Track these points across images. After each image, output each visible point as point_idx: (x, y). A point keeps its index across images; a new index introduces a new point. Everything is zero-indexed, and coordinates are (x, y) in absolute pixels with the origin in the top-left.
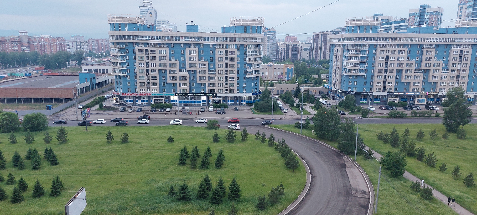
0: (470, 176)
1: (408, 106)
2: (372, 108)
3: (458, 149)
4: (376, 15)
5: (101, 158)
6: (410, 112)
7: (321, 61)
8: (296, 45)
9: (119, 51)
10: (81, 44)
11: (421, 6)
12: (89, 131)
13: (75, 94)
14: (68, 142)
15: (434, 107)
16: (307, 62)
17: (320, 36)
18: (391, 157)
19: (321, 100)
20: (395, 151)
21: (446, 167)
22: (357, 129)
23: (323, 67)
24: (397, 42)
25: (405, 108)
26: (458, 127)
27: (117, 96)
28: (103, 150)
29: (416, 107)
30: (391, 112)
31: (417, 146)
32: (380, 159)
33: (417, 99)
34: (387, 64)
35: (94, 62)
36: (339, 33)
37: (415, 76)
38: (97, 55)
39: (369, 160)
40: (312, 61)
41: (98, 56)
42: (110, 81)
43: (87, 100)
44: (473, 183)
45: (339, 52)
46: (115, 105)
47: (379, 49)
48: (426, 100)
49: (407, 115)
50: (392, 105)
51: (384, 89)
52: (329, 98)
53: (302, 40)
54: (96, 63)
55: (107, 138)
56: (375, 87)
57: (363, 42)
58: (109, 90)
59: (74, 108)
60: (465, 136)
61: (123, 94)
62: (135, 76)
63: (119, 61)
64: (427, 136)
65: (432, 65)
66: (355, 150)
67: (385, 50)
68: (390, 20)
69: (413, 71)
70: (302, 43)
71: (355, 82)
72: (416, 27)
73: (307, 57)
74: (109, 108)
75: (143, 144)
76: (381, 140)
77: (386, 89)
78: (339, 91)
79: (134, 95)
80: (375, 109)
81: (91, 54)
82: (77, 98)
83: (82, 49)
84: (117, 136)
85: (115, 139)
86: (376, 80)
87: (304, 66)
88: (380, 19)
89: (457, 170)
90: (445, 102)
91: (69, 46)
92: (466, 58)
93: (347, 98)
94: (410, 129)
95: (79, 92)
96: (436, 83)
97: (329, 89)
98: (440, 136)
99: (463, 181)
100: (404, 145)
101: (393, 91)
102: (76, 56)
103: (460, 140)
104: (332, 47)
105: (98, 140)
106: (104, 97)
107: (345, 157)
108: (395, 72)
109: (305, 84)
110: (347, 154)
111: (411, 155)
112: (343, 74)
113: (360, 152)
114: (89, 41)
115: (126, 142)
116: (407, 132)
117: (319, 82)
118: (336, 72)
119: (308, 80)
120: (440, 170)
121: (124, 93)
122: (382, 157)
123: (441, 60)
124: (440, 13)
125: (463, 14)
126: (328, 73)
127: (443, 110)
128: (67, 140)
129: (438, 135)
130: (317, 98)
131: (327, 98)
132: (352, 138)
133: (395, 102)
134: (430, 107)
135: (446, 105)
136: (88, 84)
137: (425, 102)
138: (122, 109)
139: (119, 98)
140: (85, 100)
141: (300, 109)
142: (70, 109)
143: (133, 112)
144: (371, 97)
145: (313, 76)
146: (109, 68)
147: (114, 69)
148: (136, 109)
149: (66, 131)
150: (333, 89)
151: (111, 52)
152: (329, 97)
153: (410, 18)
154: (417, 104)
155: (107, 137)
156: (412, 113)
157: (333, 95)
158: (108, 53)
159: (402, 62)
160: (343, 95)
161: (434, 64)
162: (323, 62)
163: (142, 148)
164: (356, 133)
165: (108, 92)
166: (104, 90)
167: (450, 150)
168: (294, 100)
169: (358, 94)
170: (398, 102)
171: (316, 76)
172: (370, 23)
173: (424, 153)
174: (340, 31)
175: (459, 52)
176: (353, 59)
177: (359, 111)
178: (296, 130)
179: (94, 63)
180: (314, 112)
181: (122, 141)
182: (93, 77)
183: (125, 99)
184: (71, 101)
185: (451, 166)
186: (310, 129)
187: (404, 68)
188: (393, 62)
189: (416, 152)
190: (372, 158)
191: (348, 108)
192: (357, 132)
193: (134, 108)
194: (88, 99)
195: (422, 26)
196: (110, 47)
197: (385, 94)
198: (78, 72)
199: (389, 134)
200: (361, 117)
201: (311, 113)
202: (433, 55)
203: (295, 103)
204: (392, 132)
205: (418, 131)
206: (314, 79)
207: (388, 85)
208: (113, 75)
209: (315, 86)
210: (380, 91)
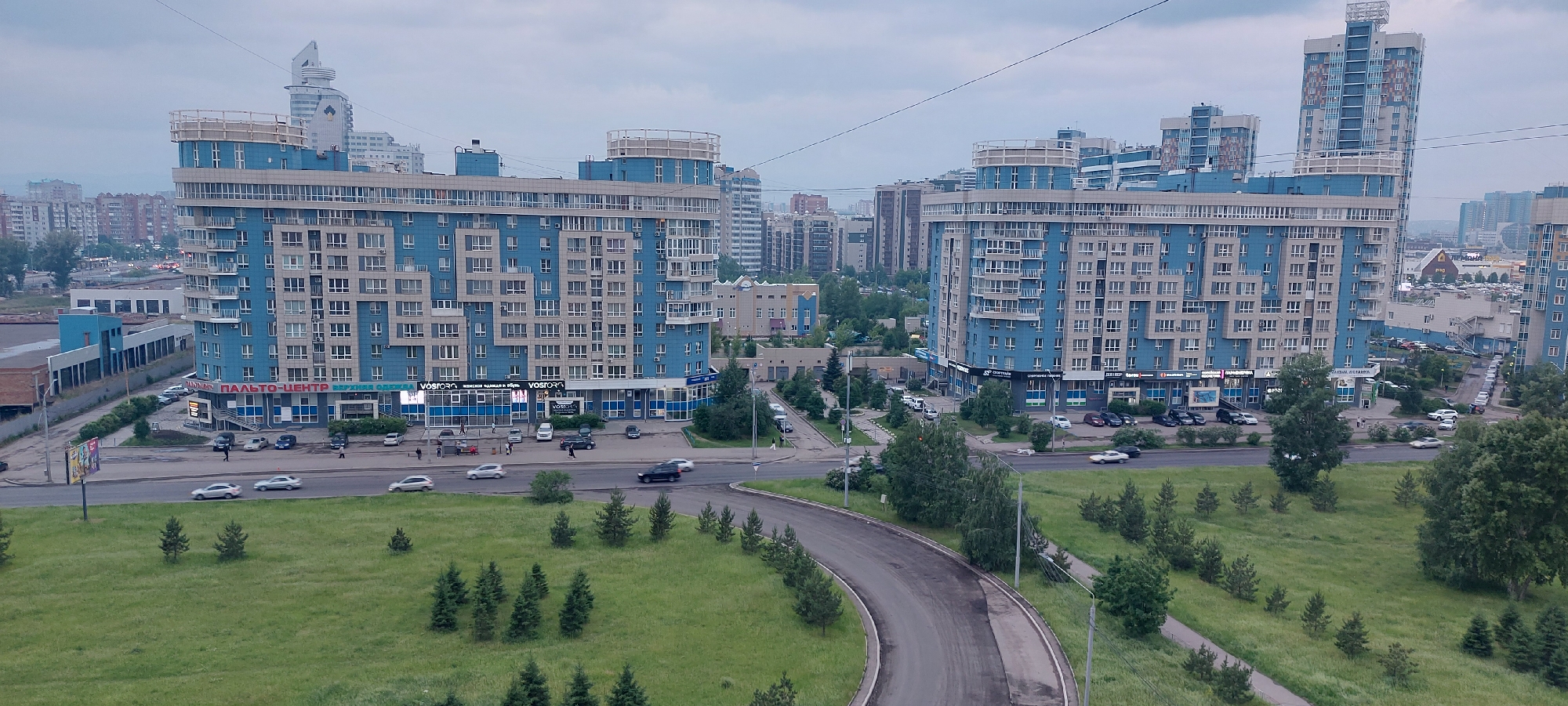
0: (1355, 623)
1: (1167, 414)
2: (1061, 419)
3: (1316, 543)
4: (1065, 135)
5: (139, 617)
6: (1173, 431)
7: (904, 275)
8: (825, 224)
9: (210, 238)
10: (70, 214)
11: (1195, 111)
12: (94, 521)
13: (42, 389)
14: (11, 564)
15: (1244, 414)
16: (862, 277)
17: (898, 197)
18: (1123, 574)
19: (906, 398)
20: (1134, 554)
21: (1286, 599)
22: (1020, 489)
23: (911, 295)
24: (1128, 218)
25: (1158, 420)
26: (1312, 474)
27: (203, 394)
28: (147, 588)
29: (1191, 416)
30: (1118, 434)
31: (1198, 538)
32: (1092, 581)
33: (1192, 390)
34: (1101, 285)
35: (118, 275)
36: (957, 187)
37: (1183, 322)
38: (130, 250)
39: (1059, 585)
40: (876, 276)
41: (133, 256)
42: (177, 344)
43: (87, 411)
44: (1364, 645)
45: (959, 247)
46: (194, 426)
47: (1077, 239)
48: (1218, 392)
49: (1167, 442)
50: (1121, 409)
51: (1096, 363)
52: (931, 391)
53: (845, 207)
54: (126, 280)
55: (165, 545)
56: (1069, 354)
57: (1029, 216)
58: (172, 375)
59: (37, 438)
60: (1333, 503)
61: (225, 389)
62: (271, 325)
63: (213, 270)
64: (1227, 505)
65: (1233, 289)
66: (1015, 554)
67: (1095, 240)
68: (1108, 151)
69: (1179, 307)
70: (843, 217)
71: (1008, 339)
72: (1183, 171)
73: (861, 264)
74: (172, 439)
75: (301, 563)
76: (1092, 520)
77: (1102, 361)
78: (961, 369)
79: (266, 391)
80: (1070, 425)
81: (106, 247)
82: (49, 404)
83: (72, 228)
84: (202, 538)
85: (194, 549)
86: (1071, 335)
87: (851, 292)
88: (1076, 149)
89: (1316, 606)
90: (1274, 401)
91: (19, 217)
92: (1327, 266)
93: (986, 392)
94: (1174, 485)
95: (56, 383)
96: (1246, 342)
97: (929, 363)
98: (1264, 502)
99: (1336, 640)
100: (1159, 534)
101: (1122, 366)
102: (49, 254)
103: (1319, 514)
104: (937, 232)
105: (127, 554)
106: (154, 398)
107: (985, 579)
108: (1126, 306)
109: (855, 349)
110: (991, 570)
111: (1183, 565)
112: (972, 315)
113: (1031, 562)
114: (98, 200)
115: (236, 557)
116: (1167, 494)
117: (896, 343)
118: (949, 311)
119: (864, 335)
120: (1269, 609)
121: (231, 385)
122: (1098, 574)
123: (1259, 272)
124: (1251, 133)
125: (1315, 136)
126: (927, 312)
127: (1271, 423)
128: (8, 557)
129: (1258, 502)
130: (893, 390)
131: (923, 390)
132: (1004, 515)
133: (1130, 400)
134: (1231, 414)
135: (1276, 407)
136: (92, 352)
137: (1217, 400)
138: (222, 439)
139: (208, 402)
140: (82, 412)
141: (843, 429)
142: (25, 443)
143: (262, 448)
144: (1057, 388)
145: (880, 321)
146: (176, 297)
147: (194, 302)
148: (274, 438)
149: (6, 525)
150: (943, 362)
151: (180, 242)
152: (933, 387)
153: (1166, 146)
154: (1193, 408)
155: (164, 541)
156: (1180, 436)
157: (942, 380)
158: (170, 242)
159: (1145, 279)
160: (975, 380)
161: (1239, 284)
162: (910, 277)
163: (293, 578)
164: (1016, 501)
165: (170, 380)
166: (154, 376)
167: (1294, 546)
168: (822, 400)
169: (1018, 377)
170: (1138, 402)
171: (890, 323)
172: (1048, 158)
173: (1220, 558)
174: (959, 182)
175: (1307, 249)
176: (1002, 268)
177: (1023, 431)
178: (832, 495)
179: (116, 279)
180: (884, 437)
181: (218, 553)
182: (113, 330)
183: (231, 404)
184: (28, 415)
185: (1300, 594)
186: (873, 492)
187: (1153, 298)
188: (1119, 278)
189: (1196, 556)
190: (1068, 580)
191: (991, 422)
192: (1020, 496)
193: (265, 436)
194: (91, 407)
195: (1201, 170)
196: (179, 224)
197: (1099, 376)
198: (56, 312)
199: (1114, 502)
200: (1031, 448)
201: (878, 439)
202: (1234, 260)
203: (825, 407)
204: (1122, 495)
205: (1201, 491)
206: (883, 330)
207: (1107, 349)
208: (187, 322)
209: (888, 353)
210: (1084, 369)
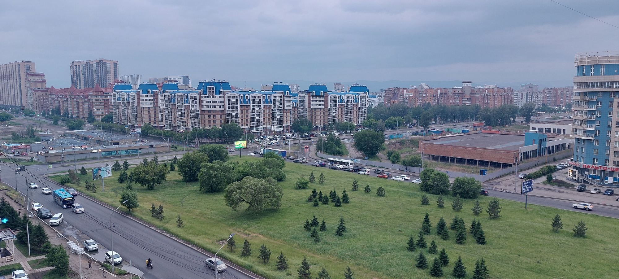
5: (540, 250)
9: (586, 104)
10: (533, 96)
12: (529, 210)
13: (516, 158)
14: (500, 218)
27: (575, 167)
28: (545, 239)
35: (547, 119)
38: (553, 109)
41: (554, 111)
42: (567, 146)
43: (531, 169)
46: (570, 180)
54: (550, 121)
55: (554, 225)
58: (564, 158)
59: (513, 176)
61: (585, 166)
62: (608, 141)
63: (585, 118)
74: (561, 183)
75: (610, 246)
79: (602, 169)
81: (545, 108)
82: (518, 164)
83: (533, 101)
84: (568, 225)
85: (564, 229)
91: (516, 97)
95: (521, 157)
102: (524, 110)
105: (540, 225)
106: (555, 167)
114: (544, 91)
115: (582, 236)
121: (587, 165)
128: (500, 216)
136: (535, 147)
138: (581, 187)
139: (577, 171)
140: (529, 168)
142: (508, 177)
143: (597, 193)
146: (568, 128)
147: (576, 130)
148: (603, 190)
149: (500, 205)
151: (573, 106)
155: (553, 223)
158: (569, 106)
163: (606, 251)
165: (562, 160)
166: (556, 158)
179: (546, 120)
181: (574, 233)
182: (543, 139)
183: (586, 173)
184: (511, 168)
193: (599, 188)
194: (532, 167)
196: (573, 99)
198: (524, 131)
208: (572, 138)
